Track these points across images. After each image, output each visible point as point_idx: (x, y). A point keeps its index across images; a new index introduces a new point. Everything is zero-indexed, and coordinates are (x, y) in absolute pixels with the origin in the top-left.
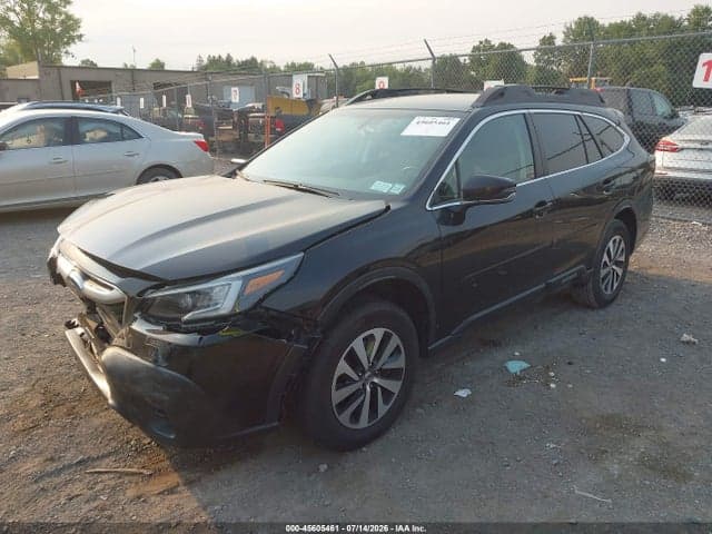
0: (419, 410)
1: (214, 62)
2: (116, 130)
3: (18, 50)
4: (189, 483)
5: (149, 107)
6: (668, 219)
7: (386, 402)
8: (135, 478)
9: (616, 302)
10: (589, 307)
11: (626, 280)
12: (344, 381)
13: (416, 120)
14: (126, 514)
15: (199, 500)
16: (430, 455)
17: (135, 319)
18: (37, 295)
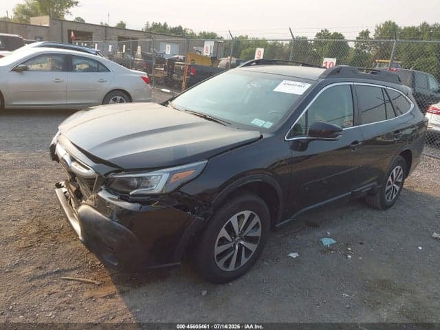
0: (266, 263)
1: (156, 26)
2: (95, 65)
3: (38, 7)
4: (122, 293)
5: (114, 51)
6: (430, 156)
7: (246, 256)
8: (90, 286)
9: (393, 207)
10: (376, 208)
11: (401, 193)
12: (223, 241)
13: (284, 82)
14: (83, 308)
15: (127, 304)
16: (270, 293)
17: (101, 190)
18: (39, 162)
